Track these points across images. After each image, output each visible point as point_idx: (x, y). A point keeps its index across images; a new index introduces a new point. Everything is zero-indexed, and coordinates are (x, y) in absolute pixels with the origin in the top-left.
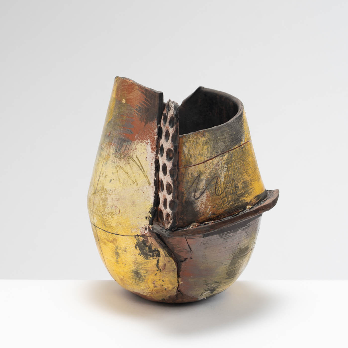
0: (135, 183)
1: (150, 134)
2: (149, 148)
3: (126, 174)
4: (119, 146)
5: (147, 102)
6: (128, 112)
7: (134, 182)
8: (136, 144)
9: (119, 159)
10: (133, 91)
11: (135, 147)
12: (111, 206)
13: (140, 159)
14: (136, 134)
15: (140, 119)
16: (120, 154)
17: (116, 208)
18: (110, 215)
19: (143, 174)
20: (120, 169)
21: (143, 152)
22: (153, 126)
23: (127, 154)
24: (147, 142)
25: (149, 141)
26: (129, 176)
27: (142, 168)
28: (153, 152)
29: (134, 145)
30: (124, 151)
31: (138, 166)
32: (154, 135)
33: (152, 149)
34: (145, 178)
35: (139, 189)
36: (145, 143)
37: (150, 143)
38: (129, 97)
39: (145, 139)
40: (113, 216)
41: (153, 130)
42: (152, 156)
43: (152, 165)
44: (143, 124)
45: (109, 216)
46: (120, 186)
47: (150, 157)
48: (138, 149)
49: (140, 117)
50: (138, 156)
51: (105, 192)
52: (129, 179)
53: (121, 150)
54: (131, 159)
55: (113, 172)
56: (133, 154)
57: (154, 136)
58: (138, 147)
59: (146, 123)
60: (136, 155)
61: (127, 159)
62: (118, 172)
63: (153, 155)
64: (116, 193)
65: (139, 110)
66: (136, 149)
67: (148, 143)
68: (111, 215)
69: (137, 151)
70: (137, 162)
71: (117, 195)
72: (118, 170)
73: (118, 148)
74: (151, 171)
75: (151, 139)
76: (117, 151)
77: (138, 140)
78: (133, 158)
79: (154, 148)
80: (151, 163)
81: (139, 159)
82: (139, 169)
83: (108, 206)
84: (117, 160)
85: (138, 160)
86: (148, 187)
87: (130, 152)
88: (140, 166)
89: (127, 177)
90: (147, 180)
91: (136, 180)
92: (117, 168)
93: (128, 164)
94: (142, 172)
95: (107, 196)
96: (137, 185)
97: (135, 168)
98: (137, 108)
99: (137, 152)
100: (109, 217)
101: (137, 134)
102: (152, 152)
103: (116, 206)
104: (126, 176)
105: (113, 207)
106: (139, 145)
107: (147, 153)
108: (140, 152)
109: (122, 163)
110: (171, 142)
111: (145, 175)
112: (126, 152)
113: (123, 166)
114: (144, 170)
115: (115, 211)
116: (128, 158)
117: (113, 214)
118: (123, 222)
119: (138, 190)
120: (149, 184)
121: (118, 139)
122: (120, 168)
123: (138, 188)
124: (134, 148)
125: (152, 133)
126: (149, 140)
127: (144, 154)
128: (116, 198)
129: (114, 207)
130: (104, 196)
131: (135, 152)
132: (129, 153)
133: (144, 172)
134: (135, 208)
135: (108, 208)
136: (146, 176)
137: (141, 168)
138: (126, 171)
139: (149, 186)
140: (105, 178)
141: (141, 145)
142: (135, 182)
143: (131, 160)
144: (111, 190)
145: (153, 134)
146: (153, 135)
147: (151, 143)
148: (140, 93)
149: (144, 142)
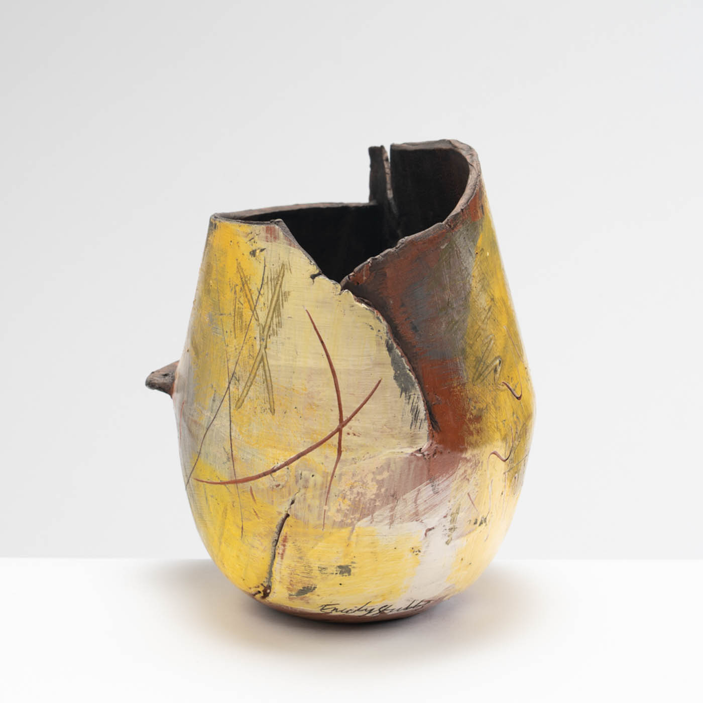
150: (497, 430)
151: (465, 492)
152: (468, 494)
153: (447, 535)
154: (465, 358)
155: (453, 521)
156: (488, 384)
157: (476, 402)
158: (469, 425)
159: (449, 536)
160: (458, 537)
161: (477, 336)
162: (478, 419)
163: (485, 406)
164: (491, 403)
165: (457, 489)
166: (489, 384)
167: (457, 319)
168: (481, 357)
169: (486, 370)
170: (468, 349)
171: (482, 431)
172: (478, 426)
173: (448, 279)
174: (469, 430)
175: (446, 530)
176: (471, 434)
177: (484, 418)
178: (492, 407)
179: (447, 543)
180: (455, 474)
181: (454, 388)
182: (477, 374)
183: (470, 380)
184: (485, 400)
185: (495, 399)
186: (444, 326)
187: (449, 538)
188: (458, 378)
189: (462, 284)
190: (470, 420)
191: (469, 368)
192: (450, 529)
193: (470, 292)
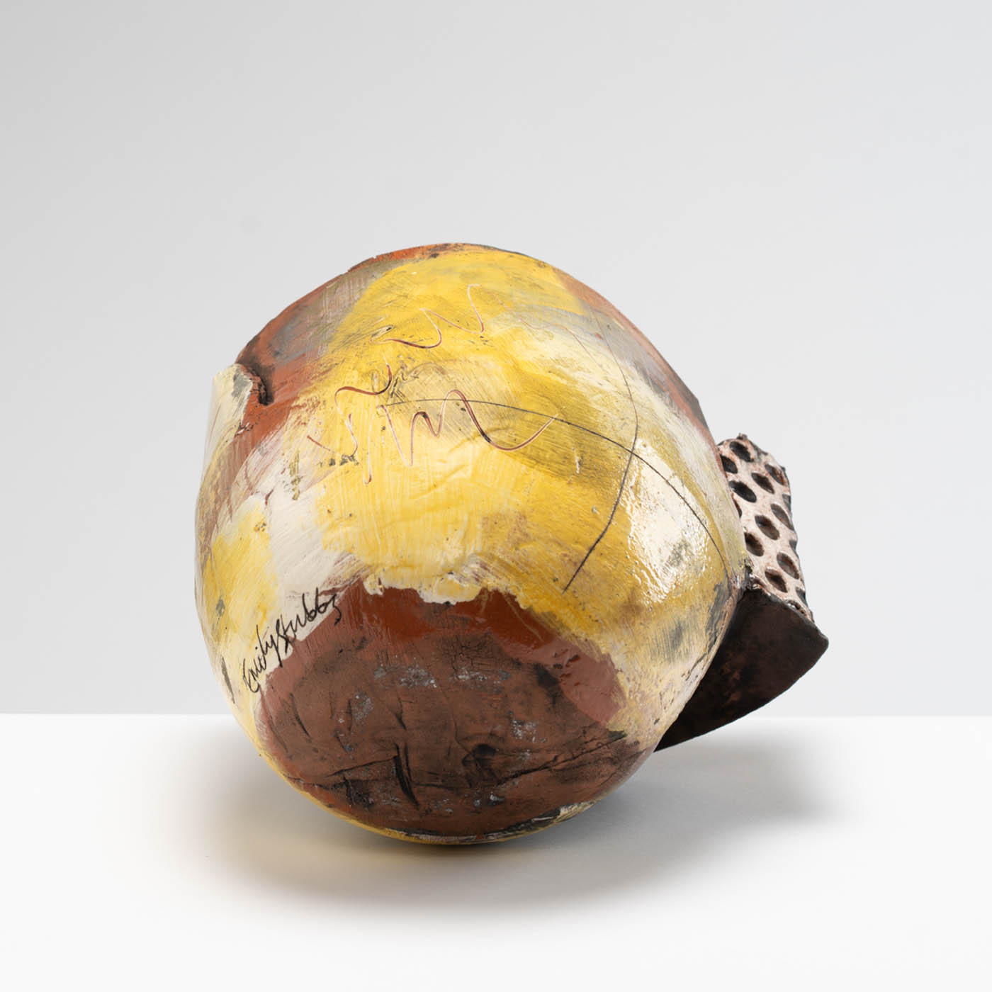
151: (302, 436)
152: (309, 437)
153: (291, 490)
155: (294, 471)
159: (293, 490)
160: (309, 486)
165: (290, 439)
175: (287, 485)
179: (294, 498)
180: (285, 426)
187: (296, 492)
192: (293, 482)
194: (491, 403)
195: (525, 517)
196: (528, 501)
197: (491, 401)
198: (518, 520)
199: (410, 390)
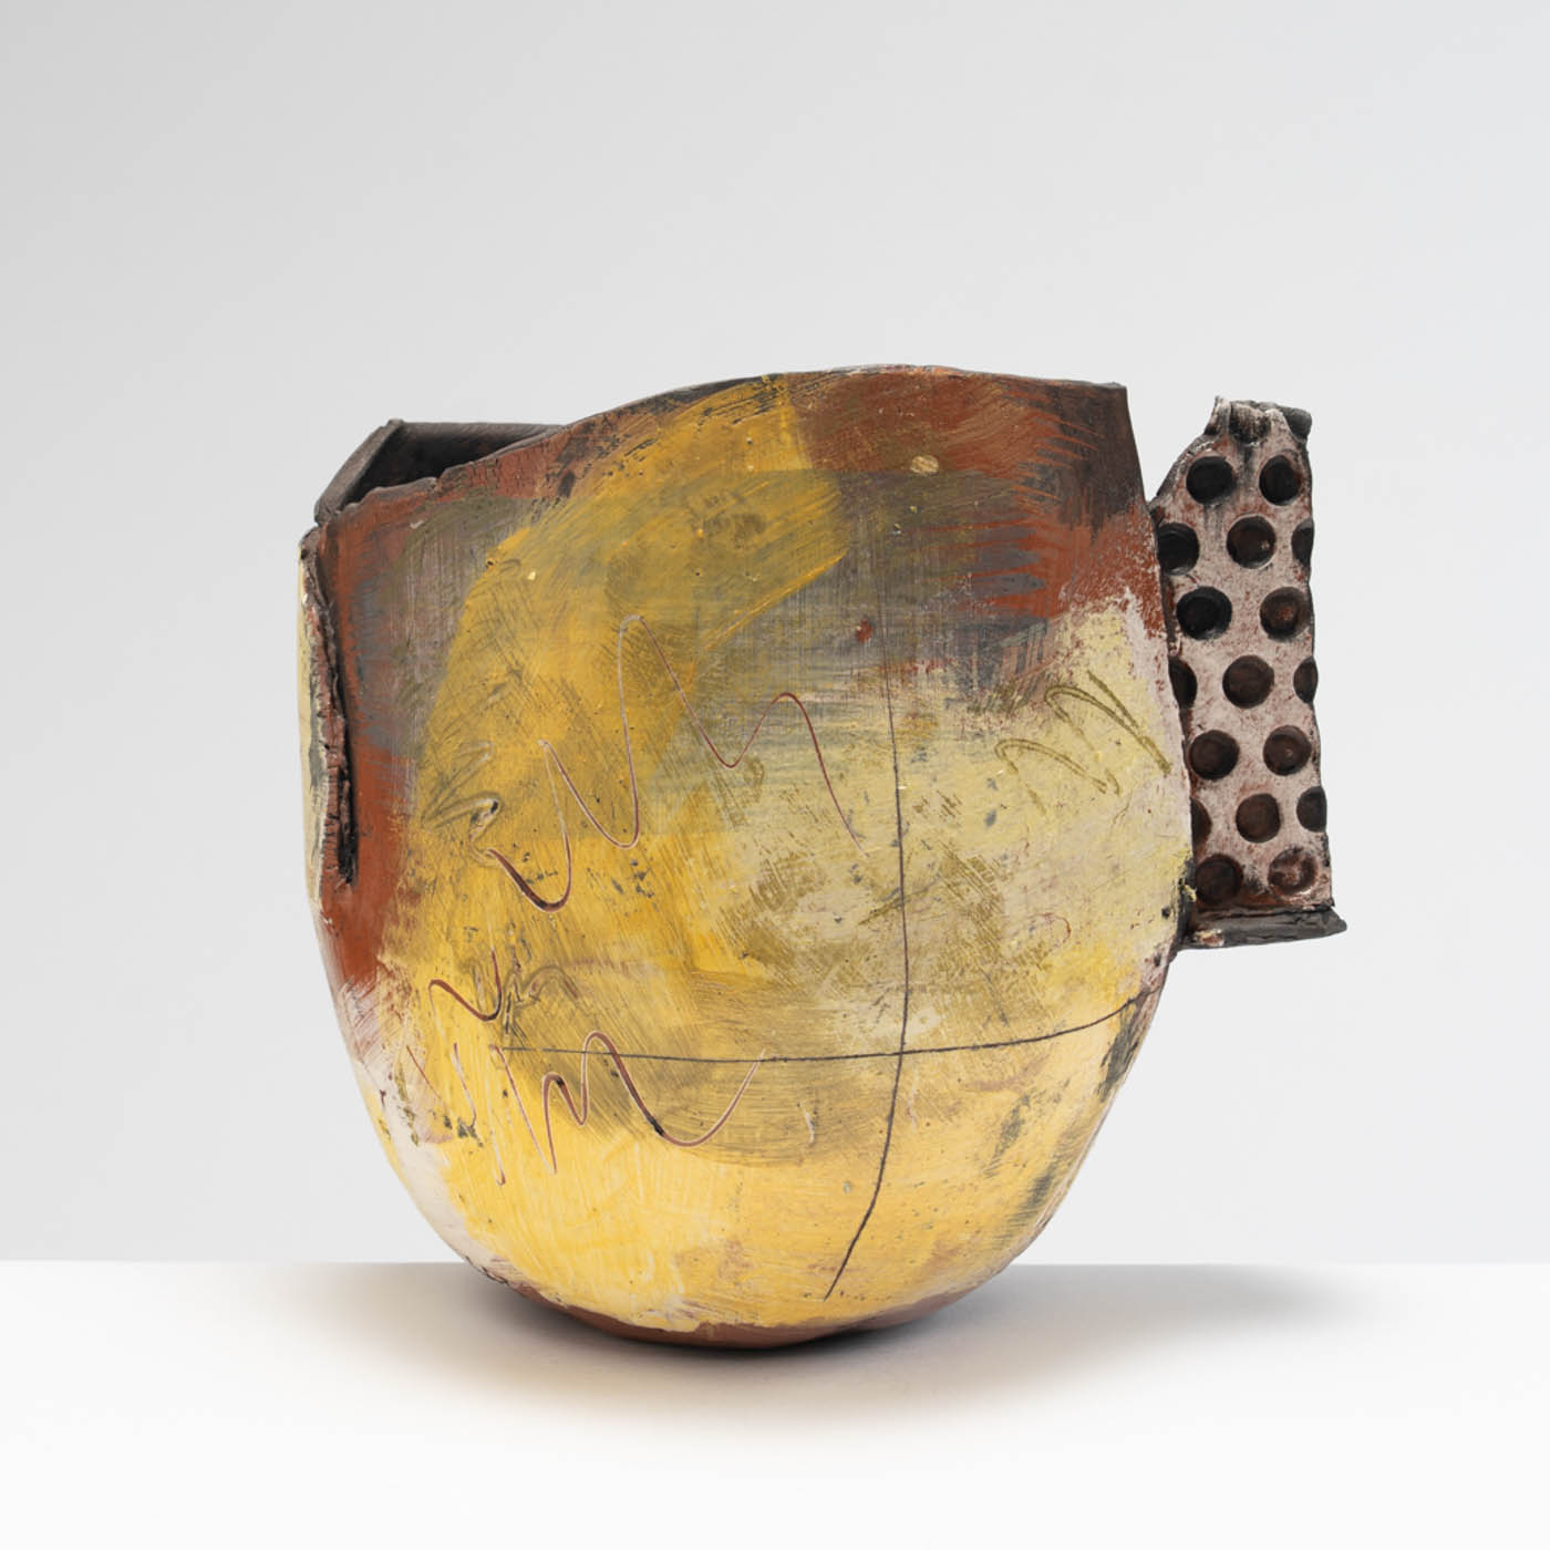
0: (1110, 787)
1: (1125, 564)
2: (1134, 622)
3: (1059, 764)
4: (975, 660)
5: (1073, 439)
6: (976, 503)
7: (1104, 784)
8: (1075, 625)
9: (998, 712)
10: (977, 410)
11: (1073, 636)
12: (1029, 921)
13: (1107, 681)
14: (1061, 584)
15: (1063, 517)
16: (999, 689)
17: (1051, 922)
18: (1032, 963)
19: (1133, 739)
20: (1025, 750)
21: (1115, 649)
22: (1136, 529)
23: (1038, 681)
24: (1119, 601)
25: (1128, 595)
26: (1078, 766)
27: (1125, 713)
28: (1154, 636)
29: (1066, 629)
30: (1017, 671)
31: (1107, 710)
32: (1148, 564)
33: (1150, 624)
34: (1143, 752)
35: (1128, 806)
36: (1111, 608)
37: (1134, 602)
38: (958, 441)
39: (1111, 590)
40: (1046, 961)
41: (1137, 547)
42: (1156, 651)
43: (1161, 689)
44: (1084, 531)
45: (1025, 969)
46: (1048, 823)
47: (1148, 660)
48: (1086, 643)
49: (1058, 507)
50: (1094, 673)
51: (979, 875)
52: (1077, 780)
53: (997, 673)
54: (1064, 693)
55: (989, 780)
56: (1073, 669)
57: (1147, 568)
58: (1087, 632)
59: (1096, 524)
60: (1085, 669)
61: (1045, 700)
62: (1016, 769)
63: (1159, 646)
64: (1037, 860)
65: (1040, 482)
66: (1078, 644)
67: (1127, 602)
68: (1037, 961)
69: (1088, 651)
70: (1096, 697)
71: (1042, 865)
72: (1012, 759)
73: (974, 667)
74: (1162, 714)
75: (1137, 582)
76: (975, 683)
77: (1078, 604)
78: (1075, 688)
79: (1158, 618)
80: (1158, 682)
81: (1105, 682)
82: (1112, 721)
83: (1011, 930)
84: (992, 720)
85: (1102, 686)
86: (1161, 782)
87: (1051, 665)
88: (1113, 707)
89: (1069, 771)
90: (1154, 754)
91: (1107, 771)
92: (1005, 755)
93: (1060, 717)
94: (1128, 728)
95: (995, 890)
96: (1117, 792)
97: (1094, 721)
98: (1028, 474)
99: (1086, 656)
100: (1027, 973)
101: (1067, 584)
102: (1150, 635)
103: (1049, 911)
104: (1061, 770)
105: (1035, 924)
106: (1088, 624)
107: (1131, 644)
108: (1101, 651)
109: (1027, 724)
110: (1291, 559)
111: (1140, 741)
112: (1029, 676)
113: (1034, 734)
114: (1135, 718)
115: (1049, 936)
116: (1051, 692)
117: (1042, 954)
118: (1089, 969)
119: (1126, 809)
120: (1165, 767)
121: (956, 632)
122: (1021, 747)
123: (1125, 802)
124: (1068, 643)
125: (1137, 558)
126: (1127, 589)
127: (1119, 655)
128: (1043, 880)
129: (1041, 920)
130: (974, 896)
131: (1080, 660)
132: (1047, 673)
133: (1133, 728)
134: (1122, 890)
135: (1016, 934)
136: (1146, 742)
137: (1119, 714)
138: (1058, 751)
139: (1165, 777)
140: (949, 818)
141: (1097, 622)
142: (1105, 781)
143: (1066, 696)
144: (1005, 857)
145: (1142, 562)
146: (1143, 566)
147: (1141, 602)
148: (1022, 408)
149: (1108, 604)
150: (447, 939)
151: (400, 1039)
152: (409, 1049)
154: (420, 767)
155: (402, 1094)
156: (449, 838)
157: (418, 863)
158: (398, 901)
161: (451, 731)
162: (414, 897)
163: (433, 879)
164: (447, 878)
166: (453, 839)
167: (419, 681)
168: (450, 778)
169: (451, 806)
170: (429, 752)
171: (415, 927)
172: (412, 912)
173: (414, 596)
174: (396, 912)
175: (400, 1108)
176: (396, 921)
177: (424, 901)
178: (448, 887)
179: (414, 1140)
181: (392, 817)
182: (433, 809)
183: (419, 814)
184: (436, 867)
185: (458, 876)
186: (396, 686)
187: (413, 1131)
188: (401, 801)
189: (438, 614)
190: (401, 891)
191: (422, 788)
192: (406, 1111)
193: (453, 636)
194: (655, 1057)
195: (738, 1243)
196: (738, 1220)
197: (654, 1054)
198: (728, 1249)
199: (531, 1023)
